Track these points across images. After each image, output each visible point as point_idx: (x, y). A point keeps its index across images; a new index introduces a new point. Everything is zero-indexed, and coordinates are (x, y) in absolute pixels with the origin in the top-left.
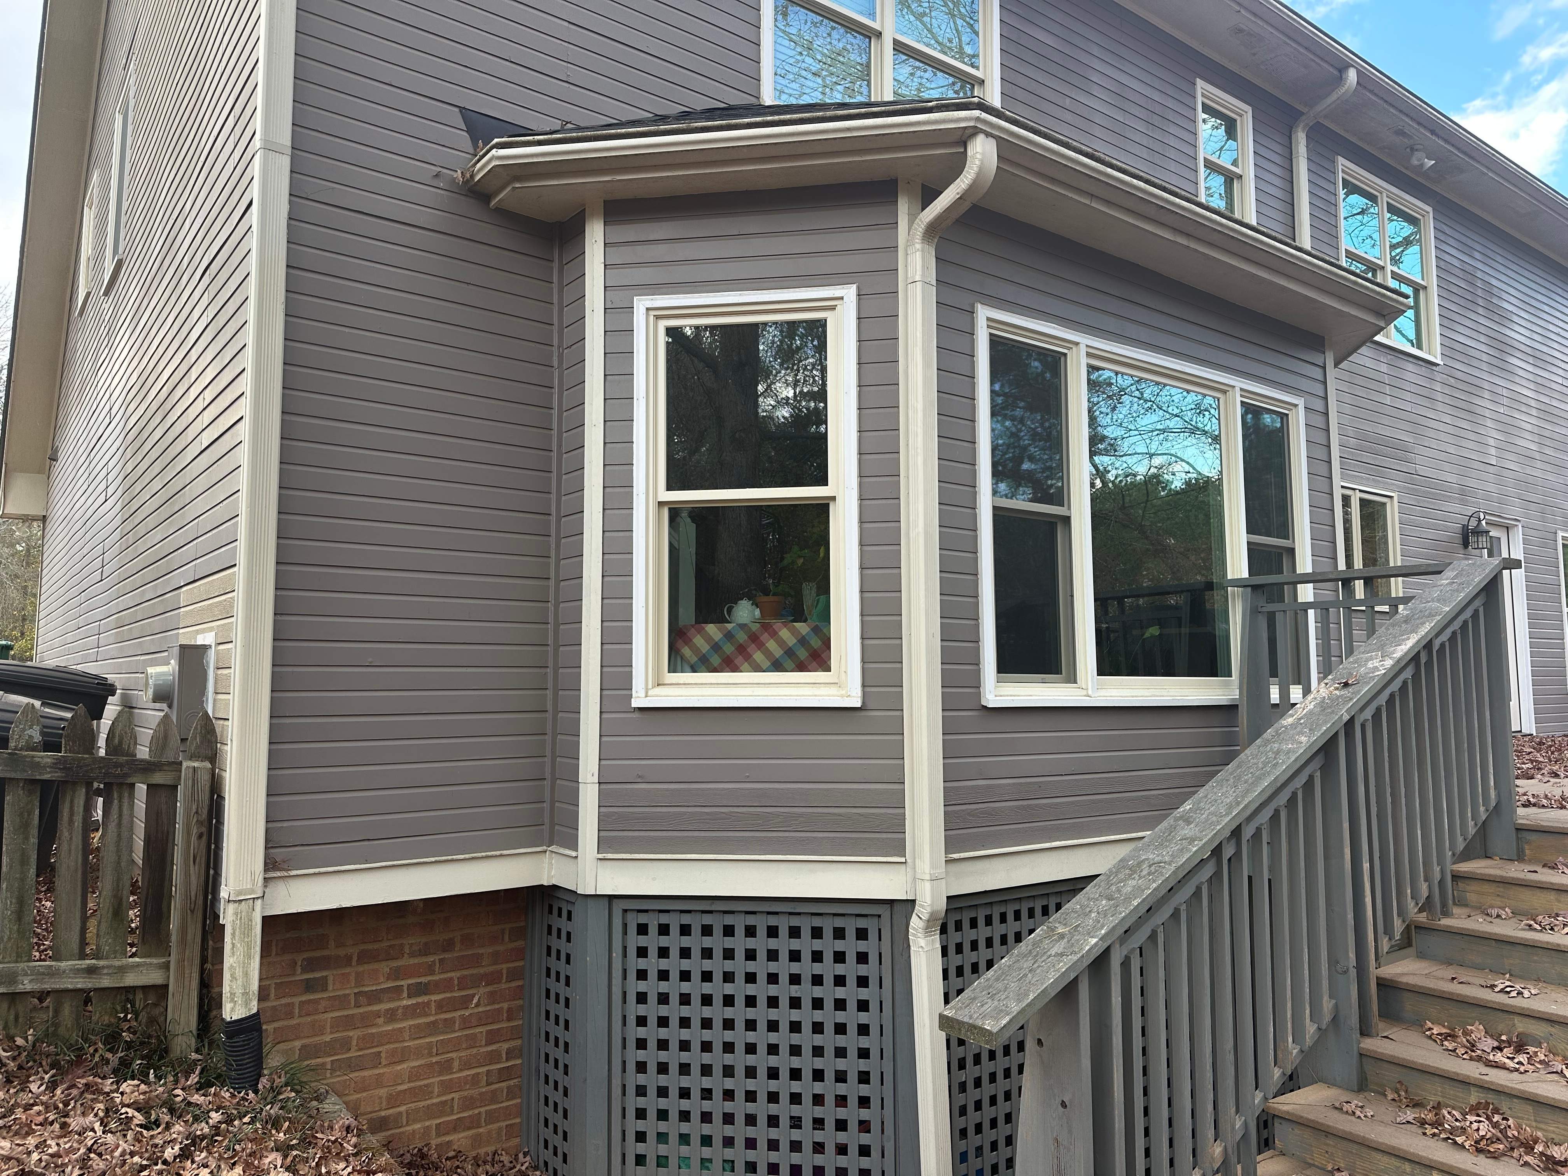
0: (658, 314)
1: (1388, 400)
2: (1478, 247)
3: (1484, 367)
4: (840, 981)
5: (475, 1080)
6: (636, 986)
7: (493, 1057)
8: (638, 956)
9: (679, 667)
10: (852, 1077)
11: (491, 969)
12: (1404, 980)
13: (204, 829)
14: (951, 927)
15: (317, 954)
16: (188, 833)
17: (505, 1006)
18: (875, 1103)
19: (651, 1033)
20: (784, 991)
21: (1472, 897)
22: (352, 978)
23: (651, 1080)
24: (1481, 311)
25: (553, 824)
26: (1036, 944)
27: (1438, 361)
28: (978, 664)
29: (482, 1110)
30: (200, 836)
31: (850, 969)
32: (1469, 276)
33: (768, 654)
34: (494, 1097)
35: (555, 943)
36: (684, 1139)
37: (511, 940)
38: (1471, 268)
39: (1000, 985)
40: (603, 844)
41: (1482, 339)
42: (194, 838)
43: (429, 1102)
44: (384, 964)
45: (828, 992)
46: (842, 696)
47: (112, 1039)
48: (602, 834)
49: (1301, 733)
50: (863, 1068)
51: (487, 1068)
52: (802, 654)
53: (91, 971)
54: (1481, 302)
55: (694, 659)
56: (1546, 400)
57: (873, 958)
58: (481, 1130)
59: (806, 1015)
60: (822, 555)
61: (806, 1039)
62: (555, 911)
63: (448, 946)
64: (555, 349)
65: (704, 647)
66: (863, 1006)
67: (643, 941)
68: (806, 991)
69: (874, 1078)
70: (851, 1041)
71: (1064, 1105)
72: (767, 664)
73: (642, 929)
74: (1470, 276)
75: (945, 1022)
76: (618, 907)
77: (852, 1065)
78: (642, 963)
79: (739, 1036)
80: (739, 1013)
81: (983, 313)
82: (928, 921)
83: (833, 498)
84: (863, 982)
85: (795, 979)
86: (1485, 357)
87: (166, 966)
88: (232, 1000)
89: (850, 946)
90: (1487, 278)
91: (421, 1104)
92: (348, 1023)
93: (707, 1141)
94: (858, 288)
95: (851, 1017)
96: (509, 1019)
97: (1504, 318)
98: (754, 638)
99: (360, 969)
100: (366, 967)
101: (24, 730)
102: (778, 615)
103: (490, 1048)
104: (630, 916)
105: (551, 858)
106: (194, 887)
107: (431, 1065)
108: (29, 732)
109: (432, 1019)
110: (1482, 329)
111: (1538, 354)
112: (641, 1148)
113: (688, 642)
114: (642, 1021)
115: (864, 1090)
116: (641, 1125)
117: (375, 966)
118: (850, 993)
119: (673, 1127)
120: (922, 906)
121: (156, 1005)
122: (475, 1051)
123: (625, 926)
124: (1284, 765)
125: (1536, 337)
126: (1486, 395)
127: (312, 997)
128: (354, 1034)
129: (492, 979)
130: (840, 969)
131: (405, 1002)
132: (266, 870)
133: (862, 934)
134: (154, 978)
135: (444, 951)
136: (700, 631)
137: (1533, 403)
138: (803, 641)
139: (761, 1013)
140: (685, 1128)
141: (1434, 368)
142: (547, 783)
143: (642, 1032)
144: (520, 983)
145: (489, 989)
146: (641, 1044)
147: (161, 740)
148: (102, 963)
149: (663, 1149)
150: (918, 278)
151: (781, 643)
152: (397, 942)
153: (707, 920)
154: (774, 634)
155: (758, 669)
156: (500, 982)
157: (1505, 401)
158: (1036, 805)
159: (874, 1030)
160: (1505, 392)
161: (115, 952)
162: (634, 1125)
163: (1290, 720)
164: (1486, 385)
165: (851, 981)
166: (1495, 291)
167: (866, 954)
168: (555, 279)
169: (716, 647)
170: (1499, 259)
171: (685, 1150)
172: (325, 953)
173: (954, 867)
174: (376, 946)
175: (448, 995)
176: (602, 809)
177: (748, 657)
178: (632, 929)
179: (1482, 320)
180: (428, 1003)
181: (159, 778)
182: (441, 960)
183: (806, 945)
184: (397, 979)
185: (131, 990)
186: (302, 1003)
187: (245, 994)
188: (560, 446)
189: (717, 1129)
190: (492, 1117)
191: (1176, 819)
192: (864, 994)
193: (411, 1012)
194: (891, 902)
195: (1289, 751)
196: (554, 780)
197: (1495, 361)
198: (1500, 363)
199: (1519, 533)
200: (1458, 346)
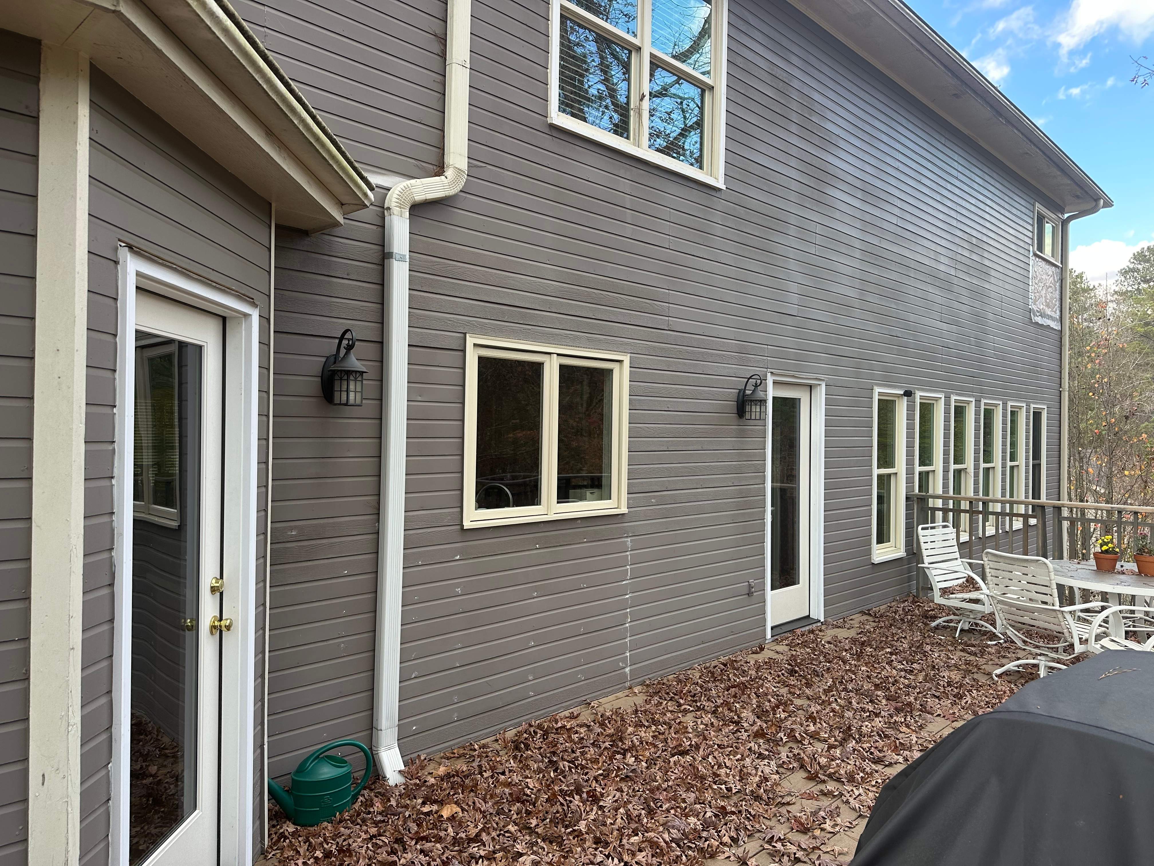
1: (628, 230)
3: (793, 197)
24: (794, 128)
27: (721, 184)
38: (785, 74)
41: (793, 162)
54: (794, 117)
56: (875, 241)
74: (781, 84)
86: (794, 185)
90: (806, 90)
97: (826, 141)
110: (794, 151)
111: (869, 188)
125: (868, 169)
126: (792, 231)
137: (857, 244)
141: (714, 193)
157: (819, 240)
160: (819, 229)
164: (793, 219)
166: (817, 108)
179: (794, 140)
197: (808, 191)
198: (816, 195)
199: (821, 394)
200: (753, 168)
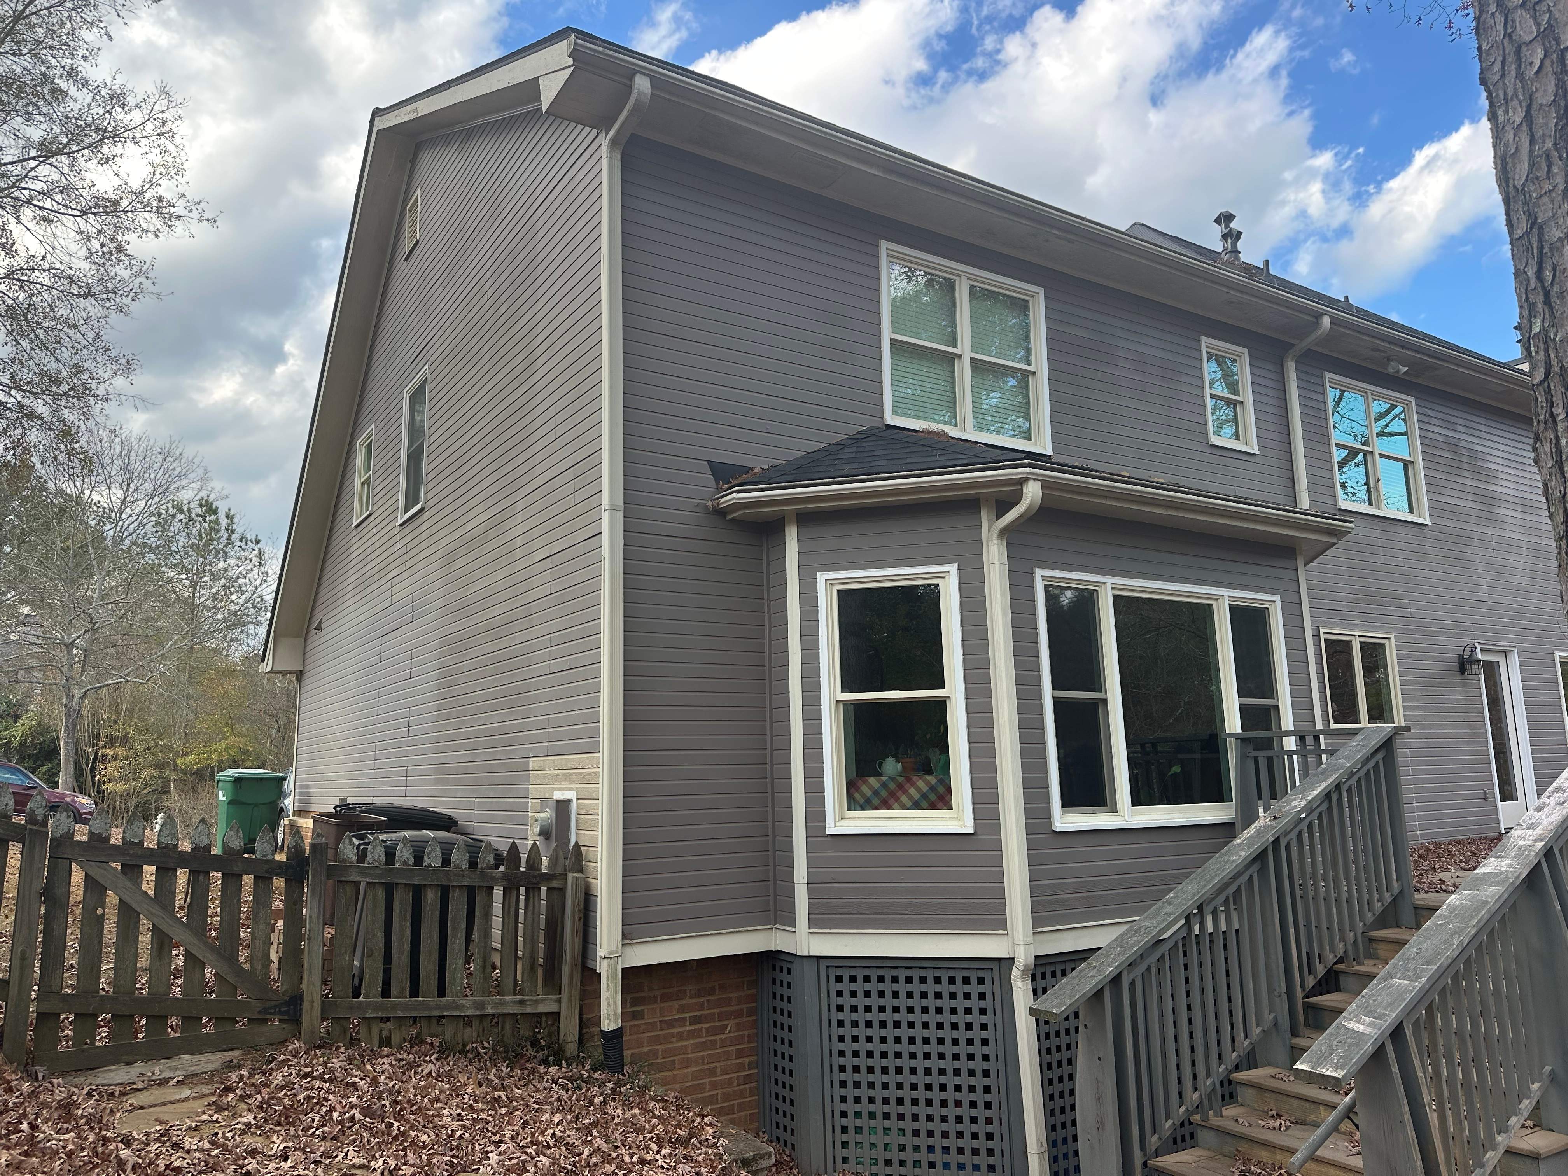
0: (832, 582)
2: (1461, 421)
3: (1473, 520)
4: (968, 1011)
5: (730, 1082)
6: (837, 1016)
7: (741, 1067)
8: (837, 996)
9: (853, 808)
10: (979, 1073)
11: (737, 1007)
12: (1325, 1003)
13: (582, 915)
14: (1039, 977)
15: (638, 995)
16: (574, 917)
17: (746, 1033)
18: (994, 1090)
19: (848, 1046)
20: (932, 1018)
21: (1381, 953)
22: (658, 1011)
23: (849, 1077)
24: (1467, 474)
25: (776, 911)
26: (1081, 971)
27: (1429, 522)
28: (1049, 803)
29: (735, 1102)
30: (580, 920)
31: (975, 1003)
32: (1453, 446)
33: (910, 798)
34: (741, 1094)
35: (779, 991)
36: (872, 1115)
37: (748, 989)
38: (1456, 440)
39: (1061, 992)
40: (812, 923)
41: (1470, 497)
42: (577, 920)
43: (704, 1095)
44: (675, 1002)
45: (961, 1018)
46: (961, 826)
47: (535, 1044)
48: (811, 916)
49: (1242, 850)
50: (985, 1067)
51: (736, 1074)
52: (933, 797)
53: (522, 1003)
54: (1466, 467)
55: (862, 801)
56: (1537, 540)
57: (989, 996)
58: (735, 1116)
59: (947, 1034)
60: (942, 730)
61: (948, 1049)
62: (778, 968)
63: (711, 992)
64: (765, 601)
65: (869, 793)
66: (984, 1027)
67: (840, 987)
68: (947, 1018)
69: (993, 1073)
70: (977, 1049)
71: (1099, 1059)
72: (909, 804)
73: (839, 979)
74: (1455, 447)
75: (1033, 1011)
76: (823, 964)
77: (978, 1065)
78: (840, 1001)
79: (905, 1047)
80: (904, 1033)
81: (1039, 573)
82: (1023, 971)
83: (949, 697)
84: (983, 1011)
85: (939, 1011)
86: (1473, 512)
87: (559, 1001)
88: (609, 1019)
89: (974, 988)
90: (1471, 446)
91: (699, 1096)
92: (656, 1040)
93: (887, 1116)
94: (959, 566)
95: (977, 1034)
96: (749, 1042)
97: (1490, 477)
98: (900, 787)
99: (662, 1005)
100: (666, 1004)
101: (485, 857)
102: (916, 770)
103: (738, 1061)
104: (830, 970)
105: (776, 933)
106: (576, 951)
107: (703, 1070)
108: (488, 858)
109: (704, 1040)
110: (1469, 489)
111: (1526, 502)
112: (844, 1122)
113: (858, 789)
114: (841, 1039)
115: (987, 1081)
116: (844, 1107)
117: (670, 1004)
118: (975, 1019)
119: (864, 1107)
120: (1019, 962)
121: (552, 1025)
122: (729, 1062)
123: (828, 976)
124: (1227, 871)
125: (1524, 488)
126: (1476, 543)
127: (636, 1023)
128: (660, 1048)
129: (738, 1014)
130: (968, 1003)
131: (688, 1028)
132: (623, 939)
133: (981, 981)
134: (552, 1008)
135: (709, 995)
136: (865, 782)
138: (933, 789)
139: (919, 1033)
140: (872, 1108)
141: (1423, 528)
142: (771, 883)
143: (842, 1046)
144: (755, 1018)
145: (736, 1021)
146: (842, 1053)
147: (553, 862)
148: (526, 998)
149: (858, 1123)
150: (996, 561)
151: (919, 790)
152: (682, 988)
153: (881, 973)
154: (913, 784)
155: (904, 807)
156: (742, 1016)
157: (1495, 546)
158: (1093, 896)
159: (991, 1042)
160: (1494, 539)
161: (531, 991)
162: (839, 1107)
163: (1239, 841)
164: (1476, 535)
165: (976, 1011)
166: (1480, 456)
167: (984, 994)
168: (764, 558)
169: (876, 793)
170: (1483, 428)
171: (872, 1122)
172: (643, 994)
173: (1039, 937)
174: (671, 990)
175: (712, 1024)
176: (811, 900)
177: (897, 800)
178: (833, 979)
179: (1468, 482)
180: (701, 1030)
181: (555, 884)
182: (708, 1001)
183: (945, 988)
184: (683, 1012)
185: (539, 1015)
186: (631, 1026)
187: (615, 1015)
188: (770, 663)
189: (893, 1109)
190: (741, 1107)
191: (1164, 903)
192: (984, 1019)
193: (692, 1034)
194: (999, 960)
195: (1234, 861)
196: (775, 881)
197: (1483, 514)
198: (1488, 515)
199: (1515, 657)
200: (1445, 507)
